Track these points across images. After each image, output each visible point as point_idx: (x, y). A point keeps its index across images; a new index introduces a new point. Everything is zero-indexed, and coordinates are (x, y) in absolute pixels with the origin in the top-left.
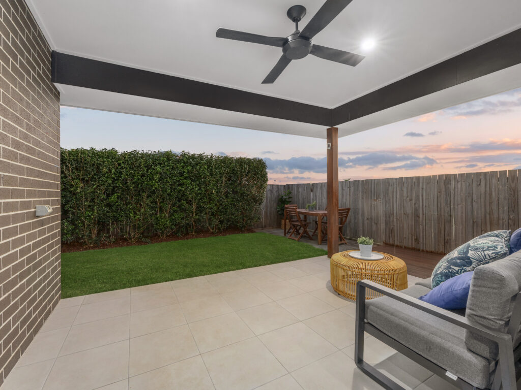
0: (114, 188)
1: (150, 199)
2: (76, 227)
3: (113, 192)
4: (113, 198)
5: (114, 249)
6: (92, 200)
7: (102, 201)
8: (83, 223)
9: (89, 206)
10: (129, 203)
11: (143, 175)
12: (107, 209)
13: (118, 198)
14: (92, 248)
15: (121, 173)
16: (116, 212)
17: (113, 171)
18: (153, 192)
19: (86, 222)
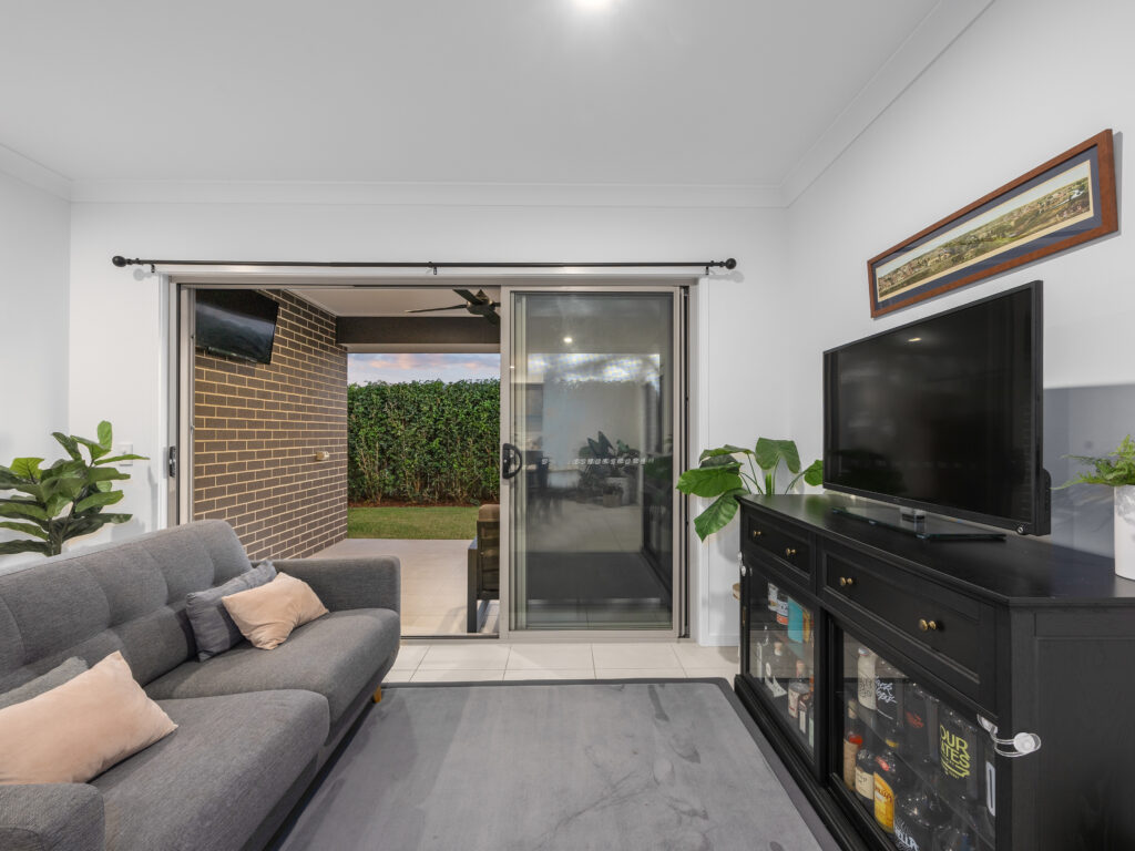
0: (436, 430)
1: (476, 445)
2: (397, 478)
3: (435, 436)
4: (435, 443)
5: (437, 508)
6: (413, 447)
7: (423, 446)
8: (404, 472)
9: (410, 453)
10: (453, 451)
11: (468, 414)
12: (428, 457)
13: (440, 443)
14: (415, 505)
15: (443, 411)
16: (438, 461)
17: (435, 408)
18: (481, 437)
19: (407, 473)
